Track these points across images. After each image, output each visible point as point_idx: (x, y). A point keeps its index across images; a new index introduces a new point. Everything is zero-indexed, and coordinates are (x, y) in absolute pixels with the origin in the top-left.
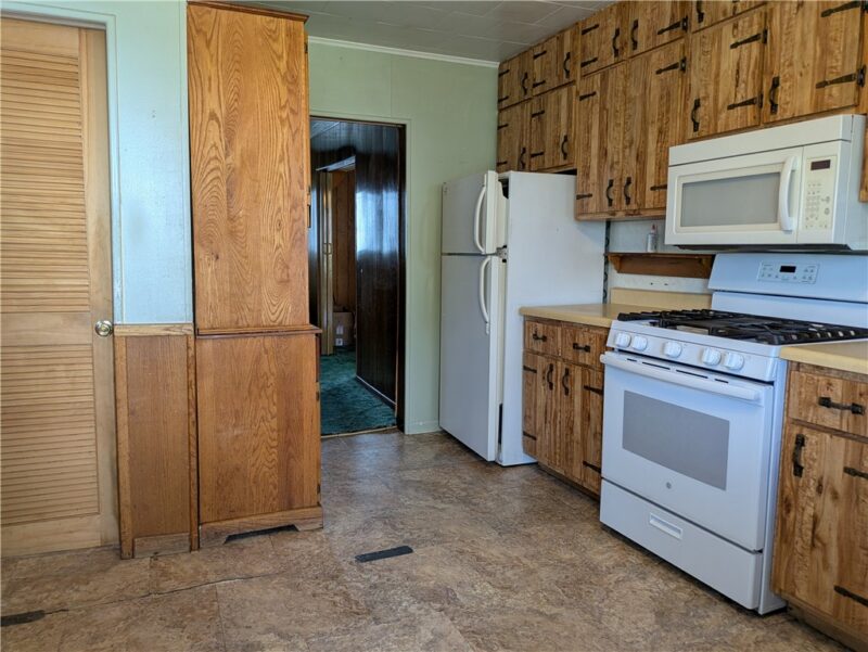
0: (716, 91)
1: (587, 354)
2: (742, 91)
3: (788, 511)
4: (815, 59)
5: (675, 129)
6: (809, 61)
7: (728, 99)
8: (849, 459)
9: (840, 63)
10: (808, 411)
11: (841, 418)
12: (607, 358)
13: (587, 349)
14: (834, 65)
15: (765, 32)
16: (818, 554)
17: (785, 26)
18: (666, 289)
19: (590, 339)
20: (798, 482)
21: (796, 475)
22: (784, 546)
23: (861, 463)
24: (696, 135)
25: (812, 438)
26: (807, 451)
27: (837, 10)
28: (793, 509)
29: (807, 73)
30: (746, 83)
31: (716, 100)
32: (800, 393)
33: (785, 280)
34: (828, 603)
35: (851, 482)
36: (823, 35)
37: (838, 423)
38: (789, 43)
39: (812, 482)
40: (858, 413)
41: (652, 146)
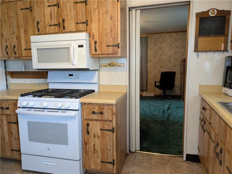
0: (44, 20)
1: (8, 110)
2: (53, 21)
3: (87, 145)
4: (74, 15)
5: (30, 30)
6: (73, 16)
7: (49, 23)
8: (101, 127)
9: (81, 18)
10: (89, 116)
11: (98, 116)
12: (18, 111)
13: (8, 108)
14: (80, 18)
15: (58, 4)
16: (96, 154)
17: (64, 4)
18: (31, 83)
19: (9, 105)
20: (88, 136)
21: (88, 134)
22: (86, 156)
23: (104, 127)
24: (39, 33)
25: (91, 123)
26: (90, 127)
27: (79, 3)
28: (88, 144)
29: (72, 19)
30: (54, 19)
31: (45, 22)
32: (86, 111)
33: (71, 78)
34: (99, 166)
35: (102, 132)
36: (76, 9)
37: (97, 117)
38: (66, 9)
39: (92, 135)
40: (102, 114)
41: (22, 35)
